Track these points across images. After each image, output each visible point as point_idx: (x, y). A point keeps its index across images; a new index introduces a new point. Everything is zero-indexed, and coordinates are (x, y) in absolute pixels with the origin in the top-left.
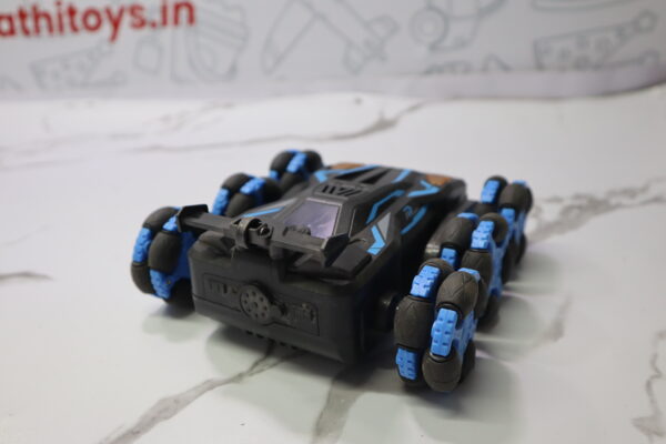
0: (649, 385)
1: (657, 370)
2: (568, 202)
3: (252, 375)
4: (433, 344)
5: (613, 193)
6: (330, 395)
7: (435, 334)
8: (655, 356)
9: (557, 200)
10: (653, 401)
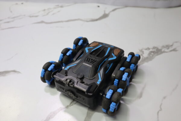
0: (158, 112)
1: (161, 108)
2: (151, 50)
3: (70, 106)
4: (110, 109)
5: (163, 47)
6: (88, 113)
7: (111, 107)
8: (162, 104)
9: (149, 49)
10: (158, 117)
